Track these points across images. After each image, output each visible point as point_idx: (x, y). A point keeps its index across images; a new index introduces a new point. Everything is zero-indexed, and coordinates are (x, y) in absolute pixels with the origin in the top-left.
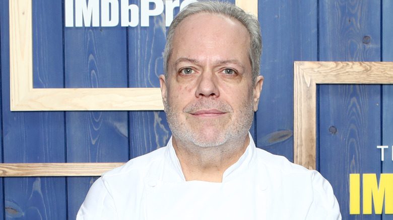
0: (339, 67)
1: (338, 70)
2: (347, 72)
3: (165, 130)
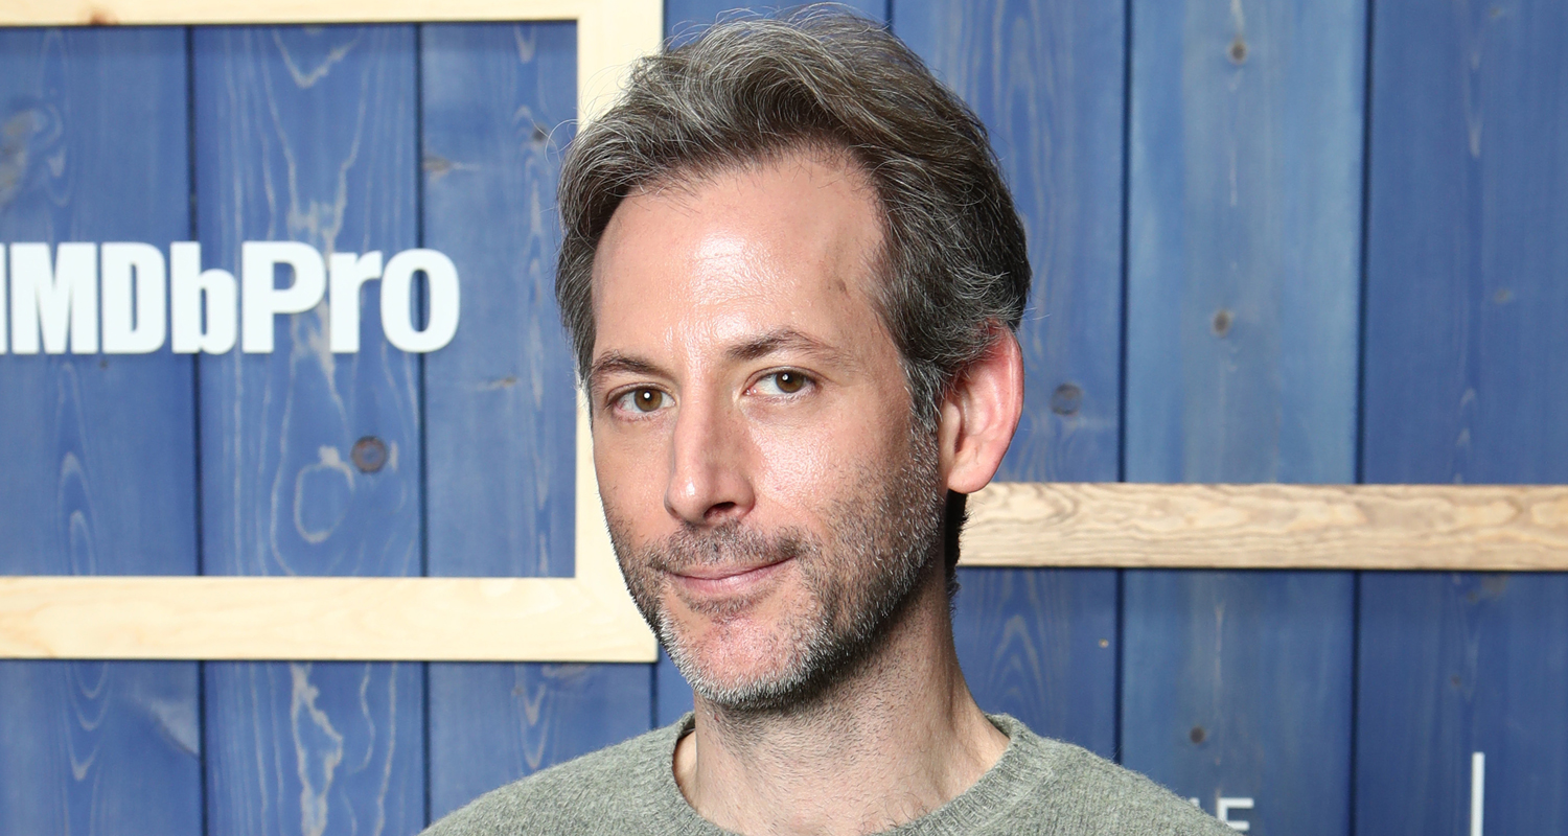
2: (989, 522)
3: (329, 730)
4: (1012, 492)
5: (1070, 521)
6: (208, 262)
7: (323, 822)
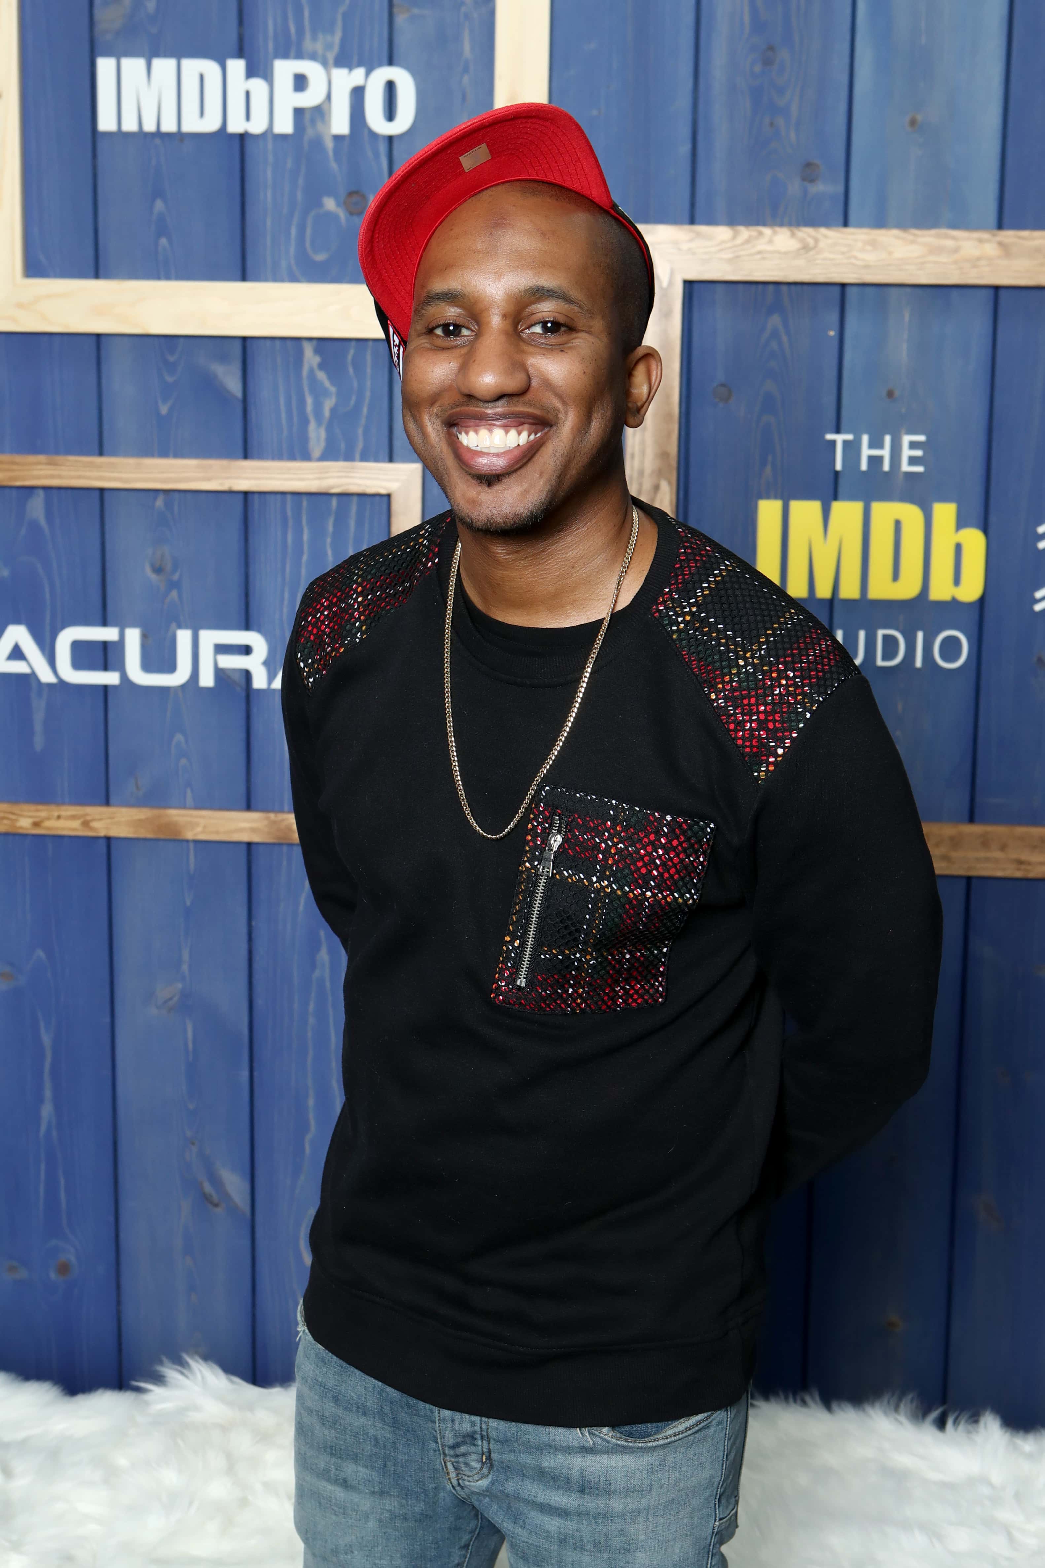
0: (739, 240)
1: (736, 246)
2: (760, 252)
3: (327, 384)
4: (775, 233)
5: (812, 253)
6: (251, 73)
7: (323, 444)
